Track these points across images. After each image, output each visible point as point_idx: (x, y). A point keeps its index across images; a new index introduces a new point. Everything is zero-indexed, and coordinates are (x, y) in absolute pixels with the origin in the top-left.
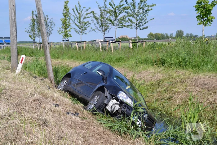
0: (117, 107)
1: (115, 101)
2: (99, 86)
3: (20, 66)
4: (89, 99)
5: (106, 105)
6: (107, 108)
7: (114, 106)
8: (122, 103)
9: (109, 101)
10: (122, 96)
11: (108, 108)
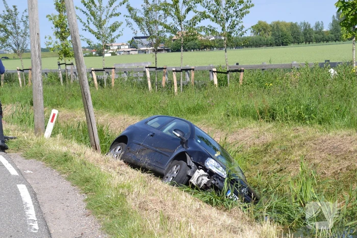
0: (205, 180)
1: (202, 172)
2: (177, 152)
3: (50, 126)
4: (164, 172)
5: (190, 177)
6: (191, 180)
7: (201, 179)
8: (211, 174)
9: (194, 172)
10: (211, 164)
11: (193, 181)
